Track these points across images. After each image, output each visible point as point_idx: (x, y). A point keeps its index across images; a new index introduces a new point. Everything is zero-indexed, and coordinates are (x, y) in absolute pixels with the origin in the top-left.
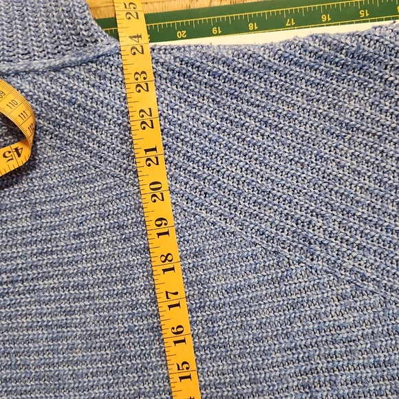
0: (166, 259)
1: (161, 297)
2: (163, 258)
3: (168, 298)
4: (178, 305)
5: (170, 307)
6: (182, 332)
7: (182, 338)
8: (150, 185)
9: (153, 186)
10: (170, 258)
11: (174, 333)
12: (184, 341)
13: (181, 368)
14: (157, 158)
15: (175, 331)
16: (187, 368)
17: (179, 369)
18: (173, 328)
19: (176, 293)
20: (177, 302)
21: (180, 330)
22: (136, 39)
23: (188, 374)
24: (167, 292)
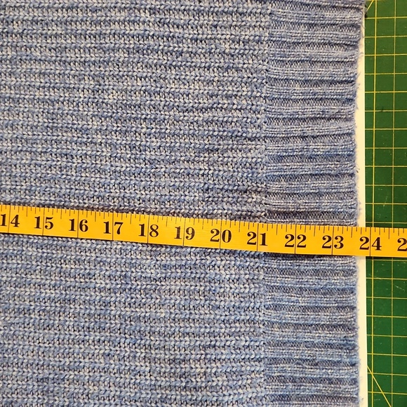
0: (153, 230)
1: (118, 217)
2: (154, 228)
3: (116, 223)
4: (107, 232)
5: (107, 224)
6: (81, 229)
7: (75, 228)
8: (229, 232)
9: (227, 233)
10: (154, 234)
11: (82, 222)
12: (72, 229)
13: (48, 220)
14: (255, 244)
15: (84, 223)
16: (46, 227)
17: (47, 218)
18: (86, 222)
19: (118, 232)
20: (110, 231)
21: (84, 228)
22: (376, 244)
23: (41, 226)
24: (121, 223)
